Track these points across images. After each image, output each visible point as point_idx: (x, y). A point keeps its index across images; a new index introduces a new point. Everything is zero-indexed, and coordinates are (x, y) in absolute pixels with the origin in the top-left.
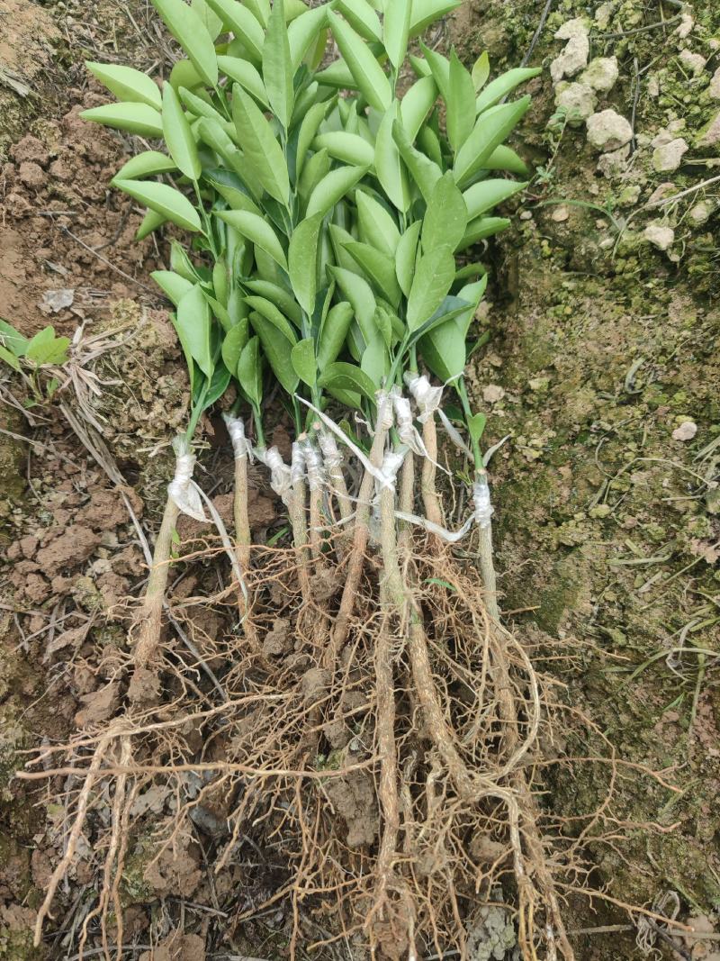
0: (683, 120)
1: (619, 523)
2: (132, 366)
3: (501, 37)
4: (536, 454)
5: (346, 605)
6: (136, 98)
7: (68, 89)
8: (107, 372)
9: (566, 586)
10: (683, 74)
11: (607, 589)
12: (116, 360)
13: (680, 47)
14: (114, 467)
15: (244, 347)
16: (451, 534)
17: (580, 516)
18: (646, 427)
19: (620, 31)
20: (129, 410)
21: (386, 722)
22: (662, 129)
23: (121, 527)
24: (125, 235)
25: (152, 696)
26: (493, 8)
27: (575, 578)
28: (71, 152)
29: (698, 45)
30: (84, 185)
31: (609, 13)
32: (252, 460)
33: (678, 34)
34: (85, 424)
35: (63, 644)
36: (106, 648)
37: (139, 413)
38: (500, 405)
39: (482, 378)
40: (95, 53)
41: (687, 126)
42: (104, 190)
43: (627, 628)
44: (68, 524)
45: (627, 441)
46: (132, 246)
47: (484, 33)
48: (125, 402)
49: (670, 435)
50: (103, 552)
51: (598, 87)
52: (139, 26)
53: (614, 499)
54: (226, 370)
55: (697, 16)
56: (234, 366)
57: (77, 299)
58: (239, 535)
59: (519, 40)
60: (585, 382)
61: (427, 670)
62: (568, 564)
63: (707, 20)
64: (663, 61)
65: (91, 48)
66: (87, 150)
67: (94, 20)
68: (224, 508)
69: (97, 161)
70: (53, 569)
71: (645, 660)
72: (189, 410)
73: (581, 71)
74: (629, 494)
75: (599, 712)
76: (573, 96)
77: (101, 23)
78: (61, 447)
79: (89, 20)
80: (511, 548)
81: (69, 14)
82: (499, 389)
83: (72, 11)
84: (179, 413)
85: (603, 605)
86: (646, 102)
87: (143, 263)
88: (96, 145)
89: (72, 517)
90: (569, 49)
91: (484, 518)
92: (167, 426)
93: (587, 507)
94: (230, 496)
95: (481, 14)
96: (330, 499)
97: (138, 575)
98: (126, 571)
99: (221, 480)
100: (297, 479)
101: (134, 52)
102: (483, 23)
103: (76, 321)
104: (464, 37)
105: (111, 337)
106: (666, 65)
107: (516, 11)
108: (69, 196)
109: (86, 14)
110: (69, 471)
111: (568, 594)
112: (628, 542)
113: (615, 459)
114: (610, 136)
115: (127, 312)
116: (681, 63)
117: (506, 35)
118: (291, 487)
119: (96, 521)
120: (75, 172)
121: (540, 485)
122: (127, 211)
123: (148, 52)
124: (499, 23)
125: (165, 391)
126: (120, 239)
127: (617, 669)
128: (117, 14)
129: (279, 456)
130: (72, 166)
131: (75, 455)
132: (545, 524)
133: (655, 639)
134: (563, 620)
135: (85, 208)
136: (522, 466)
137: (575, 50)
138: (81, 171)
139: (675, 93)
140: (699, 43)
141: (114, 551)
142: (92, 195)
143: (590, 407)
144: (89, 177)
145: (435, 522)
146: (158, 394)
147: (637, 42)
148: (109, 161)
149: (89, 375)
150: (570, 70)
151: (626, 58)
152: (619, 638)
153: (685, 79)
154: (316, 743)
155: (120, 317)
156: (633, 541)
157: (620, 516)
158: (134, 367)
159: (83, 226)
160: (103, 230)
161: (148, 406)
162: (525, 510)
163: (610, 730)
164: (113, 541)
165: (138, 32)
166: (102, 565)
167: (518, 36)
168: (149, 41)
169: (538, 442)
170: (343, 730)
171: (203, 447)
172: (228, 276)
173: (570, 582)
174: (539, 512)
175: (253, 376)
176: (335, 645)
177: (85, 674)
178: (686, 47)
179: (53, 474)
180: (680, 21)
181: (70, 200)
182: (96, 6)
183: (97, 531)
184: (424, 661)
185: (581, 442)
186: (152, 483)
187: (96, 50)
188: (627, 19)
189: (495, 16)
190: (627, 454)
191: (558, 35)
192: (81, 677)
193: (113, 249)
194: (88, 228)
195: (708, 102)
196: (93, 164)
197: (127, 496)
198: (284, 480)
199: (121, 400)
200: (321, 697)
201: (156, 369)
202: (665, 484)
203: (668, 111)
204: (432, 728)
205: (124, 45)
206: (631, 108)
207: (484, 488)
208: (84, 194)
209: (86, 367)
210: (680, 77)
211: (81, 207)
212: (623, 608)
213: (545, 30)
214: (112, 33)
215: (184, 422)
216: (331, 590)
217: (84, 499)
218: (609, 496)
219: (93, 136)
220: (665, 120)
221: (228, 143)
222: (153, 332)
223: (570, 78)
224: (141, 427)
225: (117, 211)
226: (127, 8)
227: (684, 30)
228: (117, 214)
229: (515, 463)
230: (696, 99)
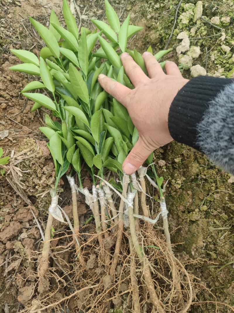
0: (223, 69)
1: (211, 213)
2: (33, 164)
3: (157, 37)
4: (179, 187)
5: (117, 251)
6: (29, 62)
7: (3, 55)
8: (24, 166)
9: (193, 236)
10: (222, 53)
11: (208, 237)
12: (27, 163)
13: (221, 44)
14: (27, 198)
15: (74, 153)
16: (153, 220)
17: (197, 210)
18: (218, 177)
19: (200, 37)
20: (33, 179)
21: (136, 297)
22: (216, 71)
23: (30, 221)
24: (26, 108)
25: (47, 290)
26: (153, 26)
27: (197, 233)
28: (5, 79)
29: (227, 43)
30: (11, 91)
31: (195, 30)
32: (78, 192)
33: (221, 40)
34: (15, 184)
35: (11, 269)
36: (28, 268)
37: (36, 181)
38: (164, 167)
39: (157, 157)
40: (12, 41)
41: (225, 71)
42: (18, 92)
43: (217, 252)
44: (10, 221)
45: (212, 183)
46: (29, 113)
47: (151, 35)
48: (31, 176)
49: (227, 181)
50: (24, 230)
51: (194, 57)
52: (28, 30)
53: (209, 204)
54: (67, 161)
55: (226, 33)
56: (71, 160)
57: (10, 133)
58: (75, 222)
59: (164, 38)
60: (195, 161)
61: (150, 278)
62: (194, 227)
63: (230, 34)
64: (215, 48)
65: (10, 39)
66: (11, 78)
67: (11, 28)
68: (69, 212)
69: (15, 82)
70: (6, 240)
71: (225, 264)
72: (55, 177)
73: (187, 51)
74: (214, 202)
75: (207, 281)
76: (185, 60)
77: (13, 29)
78: (6, 190)
79: (9, 29)
80: (172, 220)
81: (2, 27)
82: (164, 161)
83: (3, 25)
84: (52, 180)
85: (207, 243)
86: (210, 63)
87: (34, 118)
88: (14, 76)
89: (12, 218)
90: (183, 43)
91: (165, 215)
92: (47, 185)
93: (199, 207)
94: (70, 207)
95: (149, 28)
96: (109, 211)
97: (37, 238)
98: (33, 237)
99: (66, 198)
100: (95, 200)
101: (26, 40)
102: (150, 31)
103: (10, 142)
104: (143, 35)
105: (25, 154)
106: (217, 50)
107: (162, 28)
108: (5, 96)
109: (8, 26)
110: (10, 200)
111: (195, 239)
112: (215, 220)
113: (208, 189)
114: (199, 74)
115: (30, 143)
116: (222, 49)
117: (159, 36)
118: (93, 202)
119: (21, 219)
120: (7, 86)
121: (181, 198)
122: (27, 100)
123: (31, 40)
124: (156, 32)
125: (46, 172)
126: (25, 110)
127: (214, 266)
128: (19, 26)
129: (88, 190)
130: (6, 84)
131: (12, 193)
132: (184, 212)
133: (228, 257)
134: (193, 248)
135: (11, 99)
136: (174, 190)
137: (185, 44)
138: (9, 86)
139: (220, 59)
140: (227, 42)
141: (28, 229)
142: (14, 95)
143: (197, 170)
144: (12, 88)
145: (147, 216)
146: (44, 173)
147: (206, 41)
148: (19, 81)
149: (18, 169)
150: (184, 51)
151: (202, 46)
152: (214, 256)
153: (223, 54)
154: (109, 304)
155: (28, 145)
156: (217, 220)
157: (211, 210)
158: (34, 164)
159: (11, 106)
160: (18, 107)
161: (40, 179)
162: (177, 207)
163: (212, 288)
164: (28, 226)
165: (27, 33)
166: (24, 235)
167: (163, 37)
168: (31, 35)
169: (179, 182)
170: (120, 301)
171: (61, 191)
172: (67, 127)
173: (195, 235)
174: (182, 208)
175: (77, 163)
176: (113, 266)
177: (20, 281)
178: (223, 44)
179: (3, 201)
180: (221, 35)
181: (6, 97)
182: (11, 23)
183: (21, 223)
184: (149, 274)
185: (195, 182)
186: (41, 204)
187: (12, 40)
188: (202, 33)
189: (154, 29)
190: (212, 188)
191: (178, 38)
192: (19, 282)
193: (22, 114)
194: (12, 107)
195: (232, 63)
196: (13, 83)
197: (32, 210)
198: (90, 200)
199: (29, 176)
200: (110, 287)
201: (42, 164)
202: (226, 199)
203: (218, 65)
204: (153, 300)
205: (22, 37)
206: (205, 64)
207: (164, 203)
208: (11, 95)
209: (16, 166)
210: (221, 54)
211: (10, 99)
212: (215, 244)
213: (173, 35)
214: (18, 33)
215: (54, 183)
216: (111, 245)
217: (16, 210)
218: (207, 202)
219: (13, 73)
220: (217, 68)
221: (65, 79)
222: (41, 151)
223: (184, 53)
224: (37, 185)
225: (23, 99)
226: (23, 24)
227: (223, 38)
228: (23, 101)
229: (172, 189)
230: (227, 62)
